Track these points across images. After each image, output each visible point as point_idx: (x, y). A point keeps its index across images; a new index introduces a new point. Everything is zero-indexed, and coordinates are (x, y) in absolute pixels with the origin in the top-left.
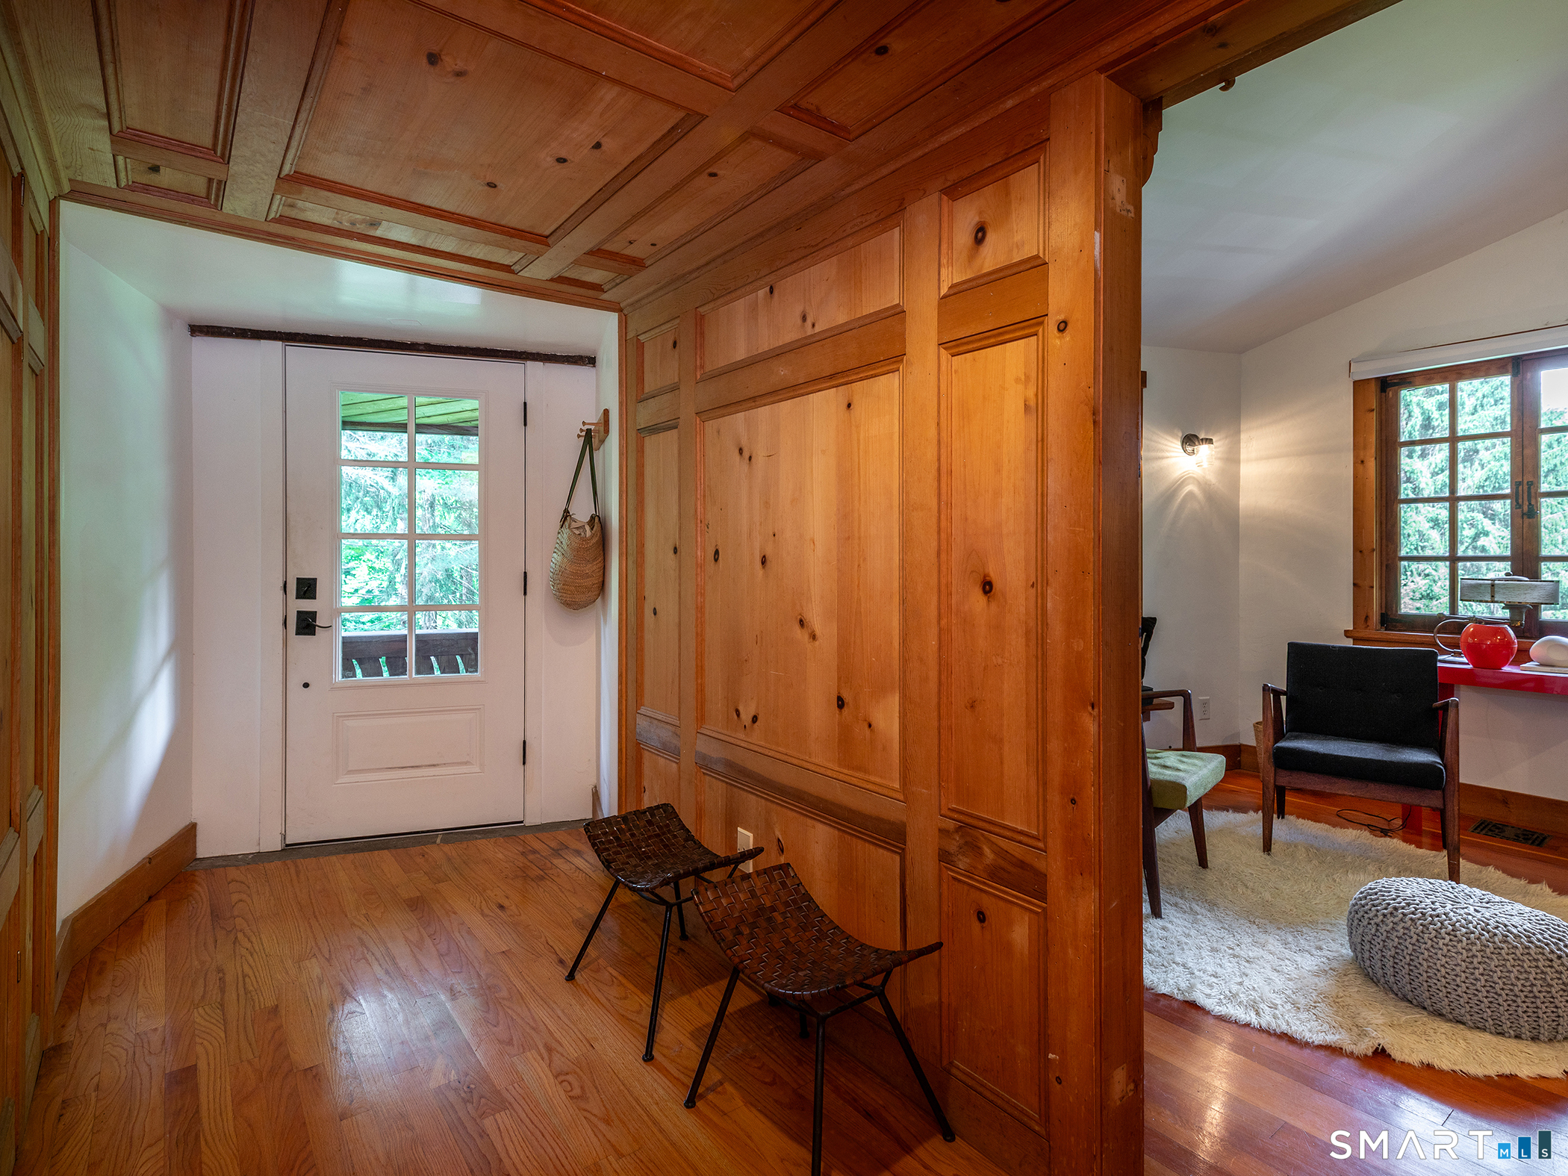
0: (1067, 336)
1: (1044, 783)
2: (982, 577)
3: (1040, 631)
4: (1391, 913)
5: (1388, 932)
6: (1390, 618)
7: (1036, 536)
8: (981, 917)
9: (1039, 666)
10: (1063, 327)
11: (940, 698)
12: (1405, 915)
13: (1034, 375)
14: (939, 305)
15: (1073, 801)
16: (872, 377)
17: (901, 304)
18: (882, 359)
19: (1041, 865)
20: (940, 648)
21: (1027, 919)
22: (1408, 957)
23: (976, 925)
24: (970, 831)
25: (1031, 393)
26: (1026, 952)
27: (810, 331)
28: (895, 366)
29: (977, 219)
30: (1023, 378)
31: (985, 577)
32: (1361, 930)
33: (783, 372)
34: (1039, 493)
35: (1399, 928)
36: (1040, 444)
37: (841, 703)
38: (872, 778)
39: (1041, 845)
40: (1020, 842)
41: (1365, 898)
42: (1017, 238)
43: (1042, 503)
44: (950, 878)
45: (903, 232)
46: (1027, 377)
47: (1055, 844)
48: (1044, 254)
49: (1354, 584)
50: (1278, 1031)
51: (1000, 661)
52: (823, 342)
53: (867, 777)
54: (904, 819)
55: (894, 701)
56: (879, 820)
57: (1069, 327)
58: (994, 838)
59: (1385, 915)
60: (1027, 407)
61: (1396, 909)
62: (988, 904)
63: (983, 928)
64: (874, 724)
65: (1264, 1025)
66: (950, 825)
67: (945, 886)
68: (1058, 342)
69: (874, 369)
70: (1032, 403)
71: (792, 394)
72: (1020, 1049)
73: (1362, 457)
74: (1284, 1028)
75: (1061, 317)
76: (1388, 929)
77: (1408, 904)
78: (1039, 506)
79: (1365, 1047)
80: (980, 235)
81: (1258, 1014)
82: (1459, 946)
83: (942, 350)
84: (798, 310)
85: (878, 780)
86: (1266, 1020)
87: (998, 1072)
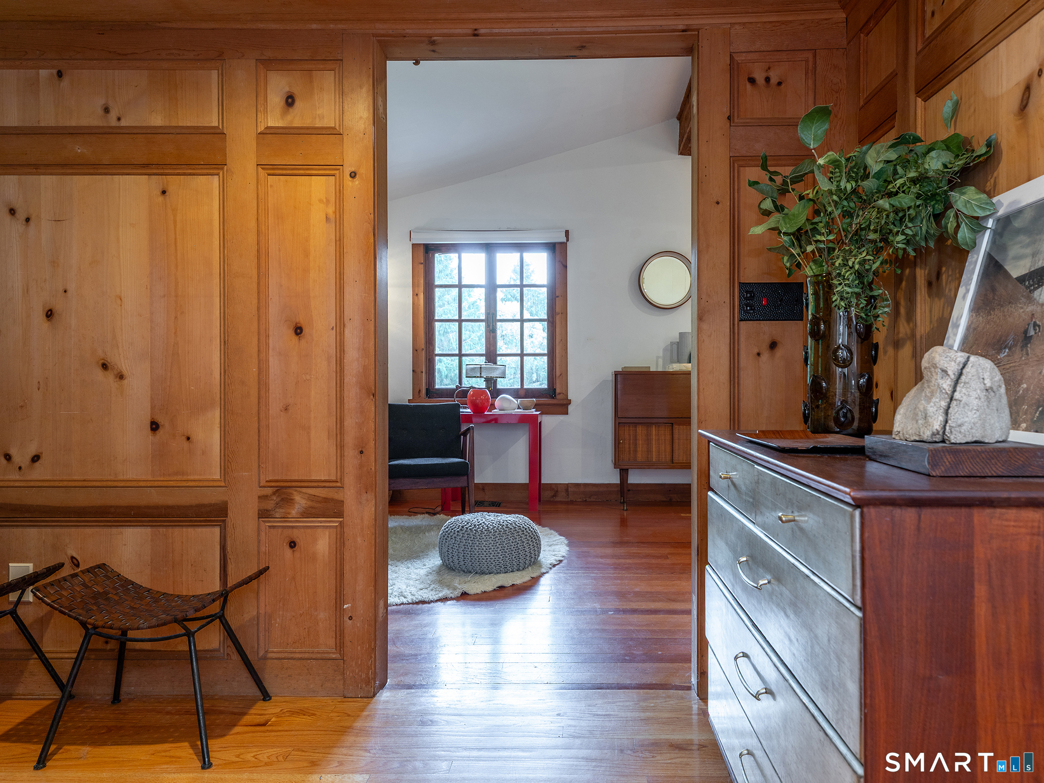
0: (357, 181)
1: (341, 447)
2: (294, 324)
3: (338, 356)
4: (461, 530)
5: (460, 539)
6: (431, 392)
7: (336, 298)
8: (293, 545)
9: (338, 376)
10: (353, 175)
11: (259, 407)
12: (467, 528)
13: (333, 199)
14: (257, 138)
15: (361, 452)
16: (190, 174)
17: (220, 127)
18: (202, 163)
19: (338, 496)
20: (259, 374)
21: (327, 533)
22: (470, 548)
23: (288, 552)
24: (285, 490)
25: (331, 210)
26: (327, 553)
27: (114, 123)
28: (215, 171)
29: (287, 89)
30: (325, 200)
31: (296, 324)
32: (447, 544)
33: (79, 149)
34: (338, 273)
35: (466, 535)
36: (338, 243)
37: (155, 426)
38: (192, 478)
39: (339, 484)
40: (324, 487)
41: (448, 527)
42: (319, 112)
43: (340, 279)
44: (267, 527)
45: (222, 75)
46: (328, 201)
47: (350, 481)
48: (340, 128)
49: (413, 371)
50: (417, 601)
51: (308, 377)
52: (135, 136)
53: (185, 478)
54: (225, 498)
55: (215, 415)
56: (200, 506)
57: (357, 176)
58: (304, 490)
59: (458, 532)
60: (327, 219)
61: (463, 527)
62: (296, 535)
63: (294, 551)
64: (193, 437)
65: (410, 601)
66: (269, 491)
67: (263, 534)
68: (350, 183)
69: (194, 169)
70: (332, 216)
71: (91, 171)
72: (322, 615)
73: (416, 292)
74: (420, 598)
75: (353, 169)
76: (460, 537)
77: (468, 523)
78: (338, 280)
79: (457, 593)
80: (290, 101)
81: (405, 597)
82: (490, 534)
83: (260, 169)
84: (100, 102)
85: (196, 477)
86: (410, 599)
87: (304, 638)
